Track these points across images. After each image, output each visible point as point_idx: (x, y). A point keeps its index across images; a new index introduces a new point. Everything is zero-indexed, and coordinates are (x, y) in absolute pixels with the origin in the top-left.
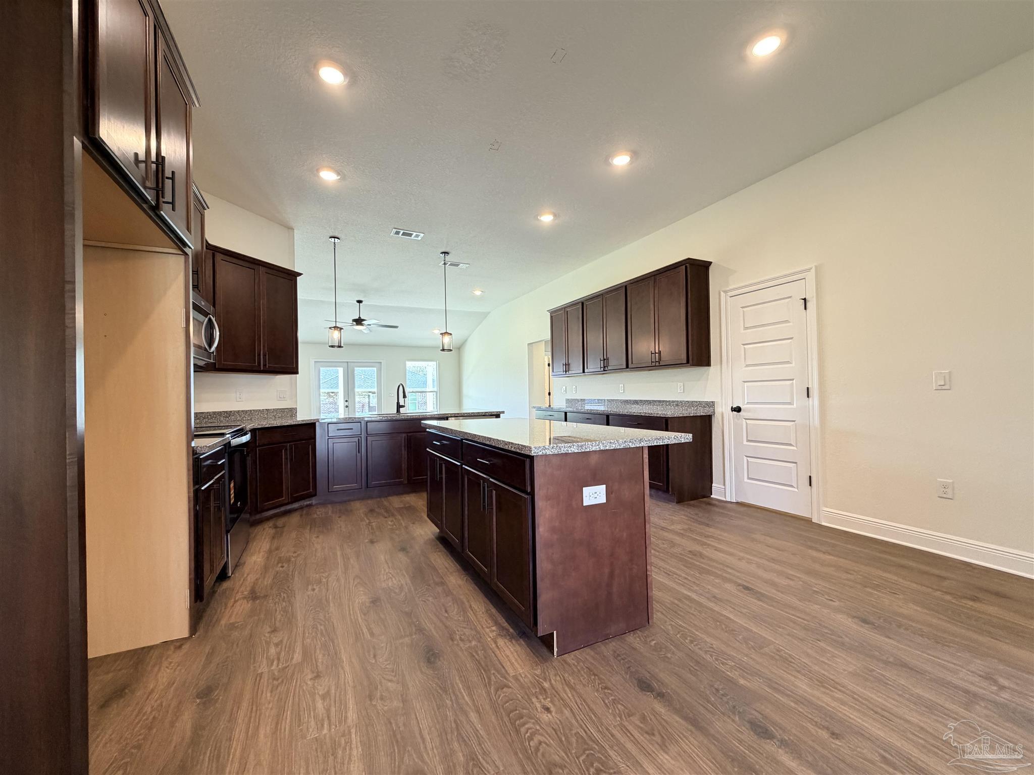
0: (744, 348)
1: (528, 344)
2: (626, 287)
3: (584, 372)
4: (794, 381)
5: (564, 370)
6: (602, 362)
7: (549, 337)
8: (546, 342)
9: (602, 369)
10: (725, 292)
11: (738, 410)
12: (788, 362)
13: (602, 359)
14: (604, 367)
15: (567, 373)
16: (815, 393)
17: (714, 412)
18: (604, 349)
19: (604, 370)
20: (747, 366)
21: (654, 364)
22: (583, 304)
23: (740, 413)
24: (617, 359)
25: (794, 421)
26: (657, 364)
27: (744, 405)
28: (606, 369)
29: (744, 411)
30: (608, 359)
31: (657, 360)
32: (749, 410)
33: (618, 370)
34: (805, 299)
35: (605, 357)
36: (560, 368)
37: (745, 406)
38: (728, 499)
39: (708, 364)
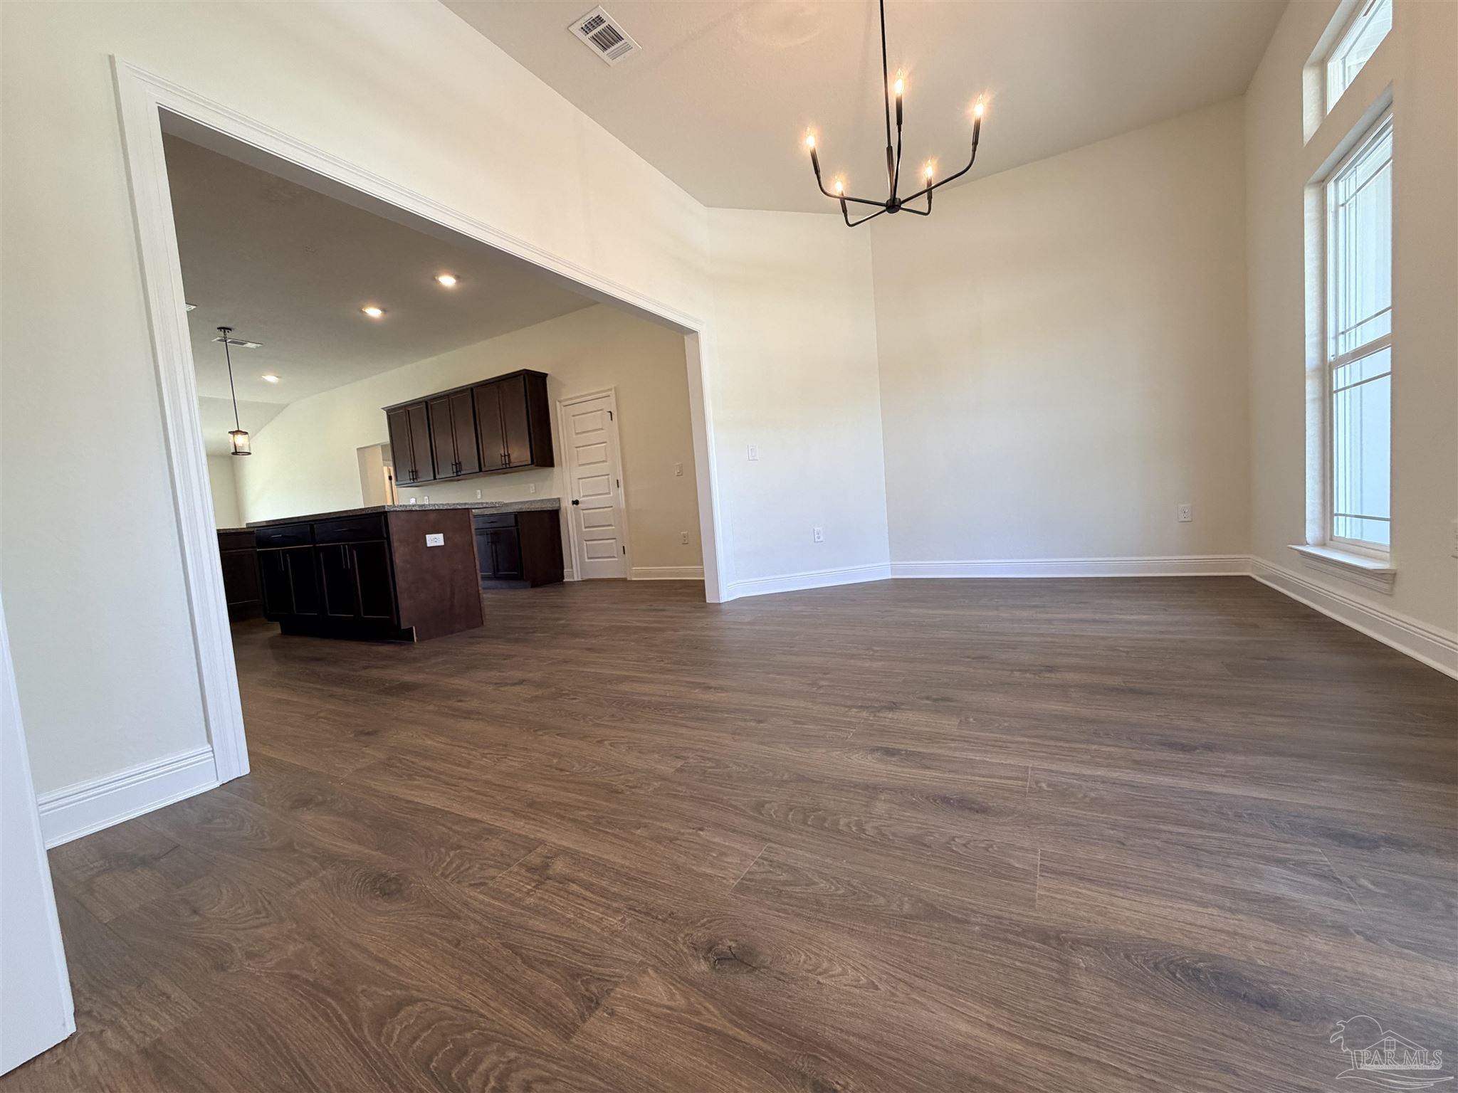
0: (577, 451)
1: (357, 449)
2: (472, 389)
3: (435, 478)
4: (610, 476)
5: (411, 477)
6: (454, 467)
7: (387, 439)
8: (383, 447)
9: (455, 474)
10: (560, 402)
11: (576, 503)
12: (604, 461)
13: (454, 463)
14: (457, 472)
15: (415, 481)
16: (621, 484)
17: (560, 507)
18: (456, 454)
19: (457, 476)
20: (580, 465)
21: (504, 466)
22: (426, 403)
23: (579, 505)
24: (470, 464)
25: (612, 507)
26: (507, 468)
27: (580, 498)
28: (459, 473)
29: (582, 503)
30: (460, 463)
31: (507, 462)
32: (583, 502)
33: (472, 475)
34: (610, 412)
35: (457, 461)
36: (407, 477)
37: (582, 499)
38: (576, 579)
39: (552, 465)
